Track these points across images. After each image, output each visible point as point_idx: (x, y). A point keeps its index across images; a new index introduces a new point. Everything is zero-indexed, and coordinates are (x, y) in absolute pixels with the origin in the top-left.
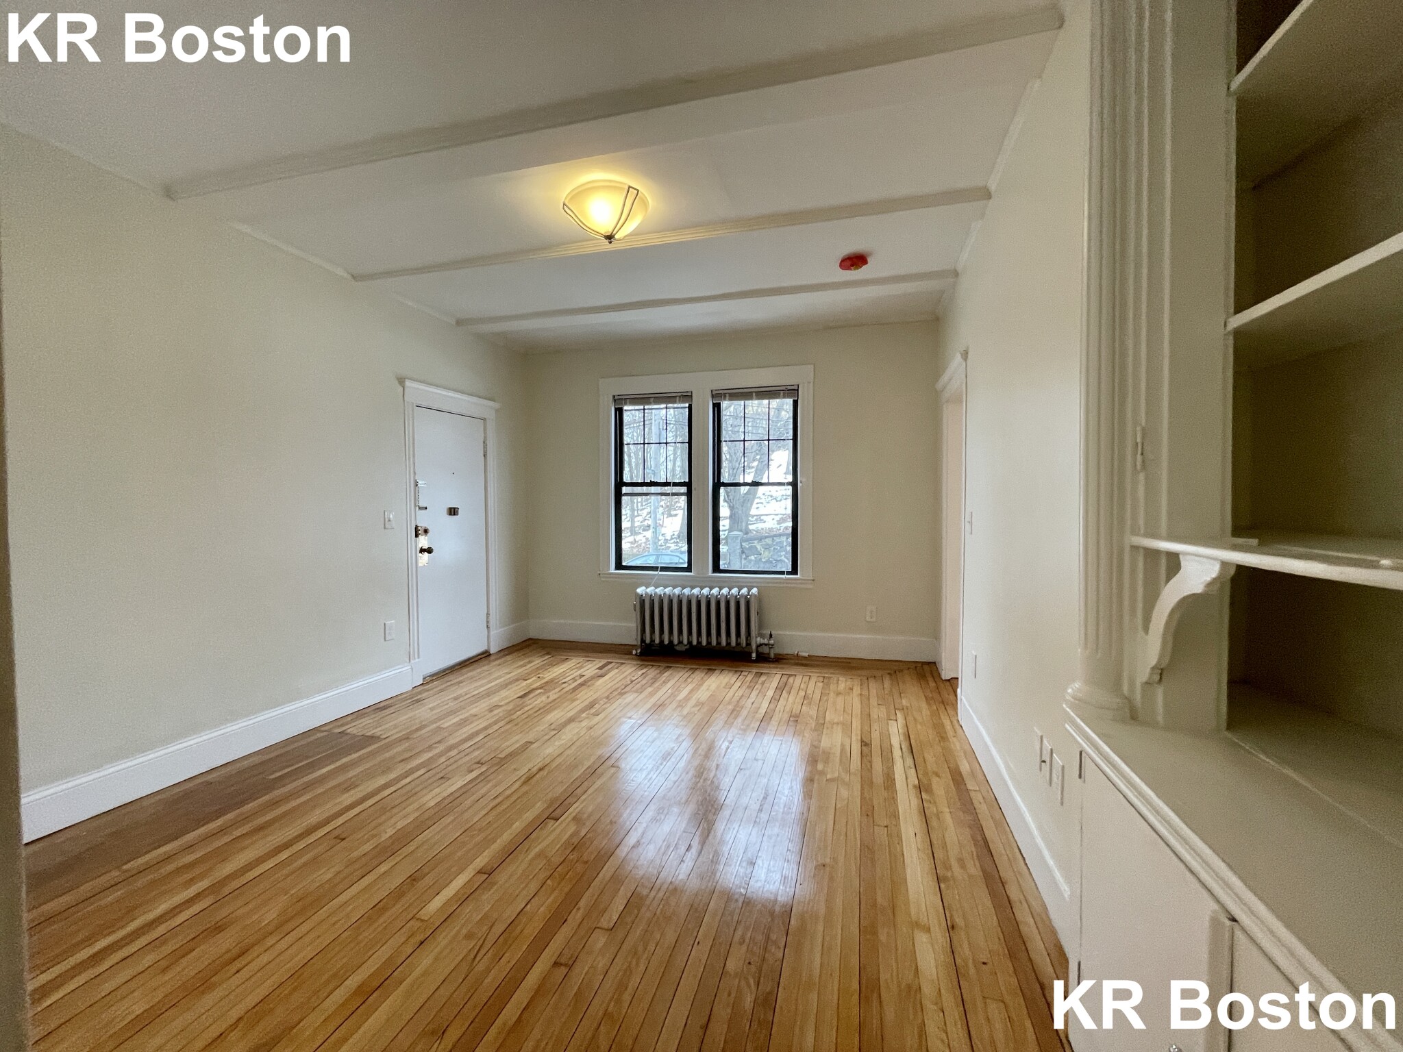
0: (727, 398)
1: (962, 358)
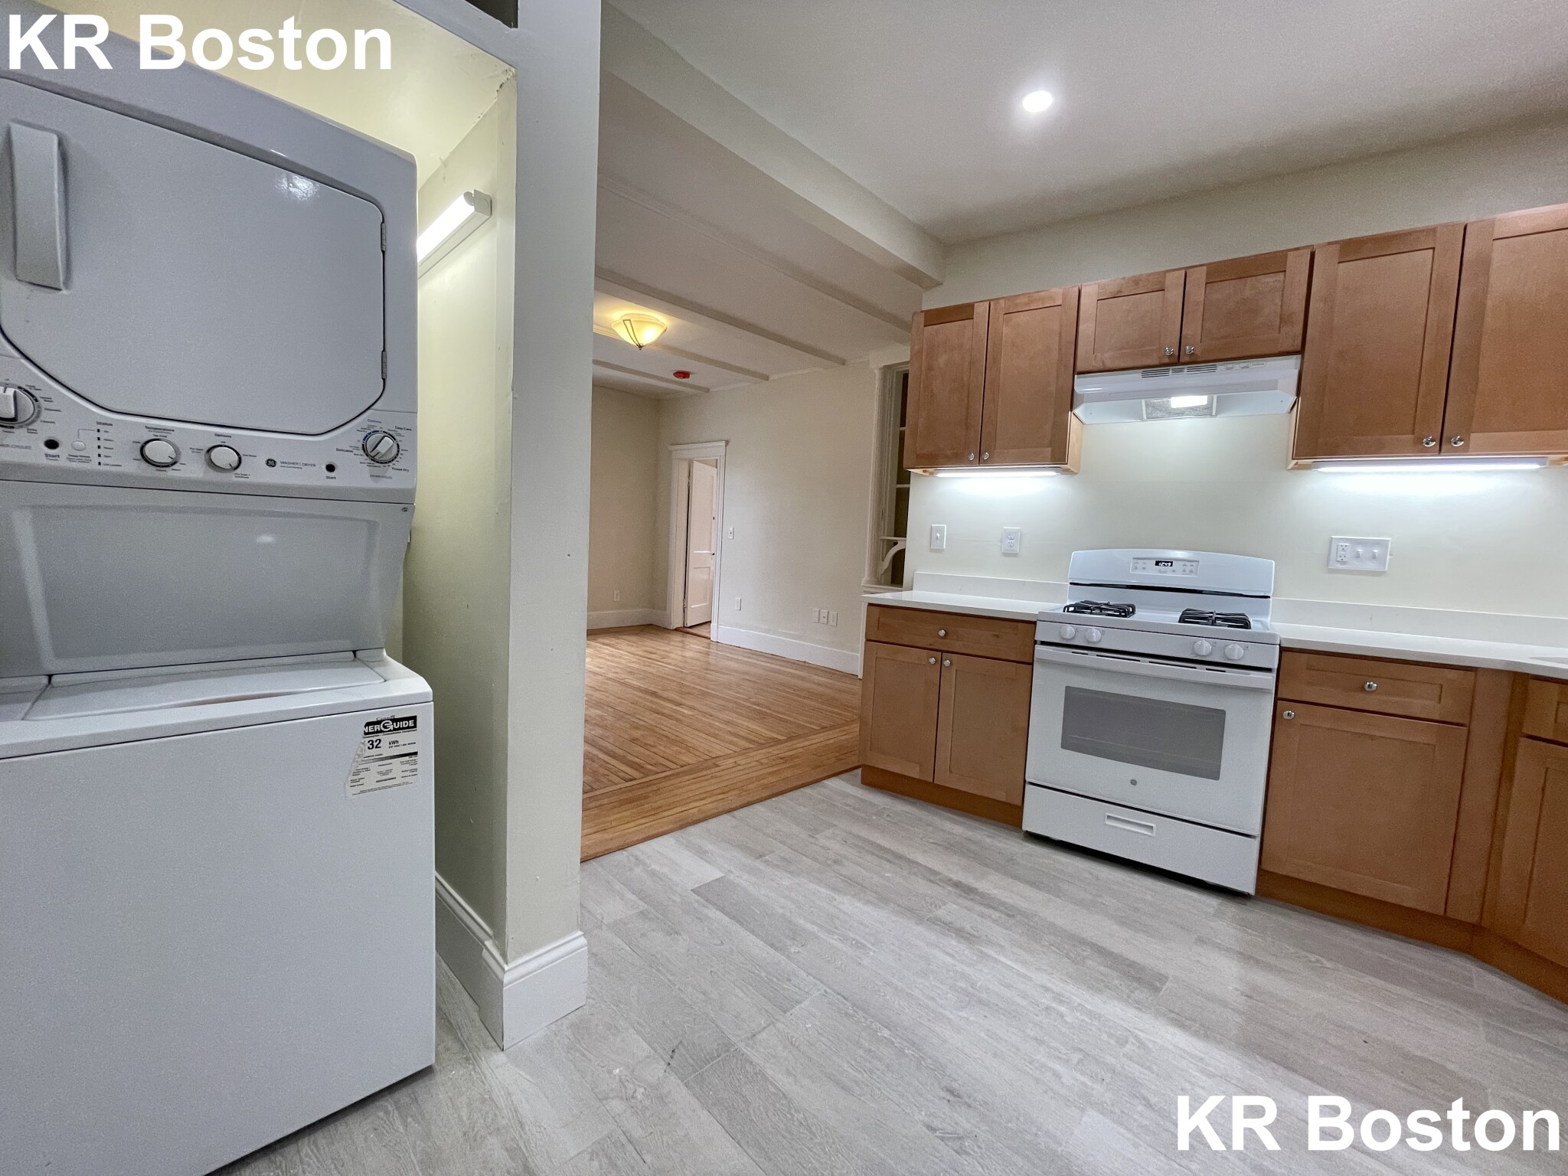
1: (723, 444)
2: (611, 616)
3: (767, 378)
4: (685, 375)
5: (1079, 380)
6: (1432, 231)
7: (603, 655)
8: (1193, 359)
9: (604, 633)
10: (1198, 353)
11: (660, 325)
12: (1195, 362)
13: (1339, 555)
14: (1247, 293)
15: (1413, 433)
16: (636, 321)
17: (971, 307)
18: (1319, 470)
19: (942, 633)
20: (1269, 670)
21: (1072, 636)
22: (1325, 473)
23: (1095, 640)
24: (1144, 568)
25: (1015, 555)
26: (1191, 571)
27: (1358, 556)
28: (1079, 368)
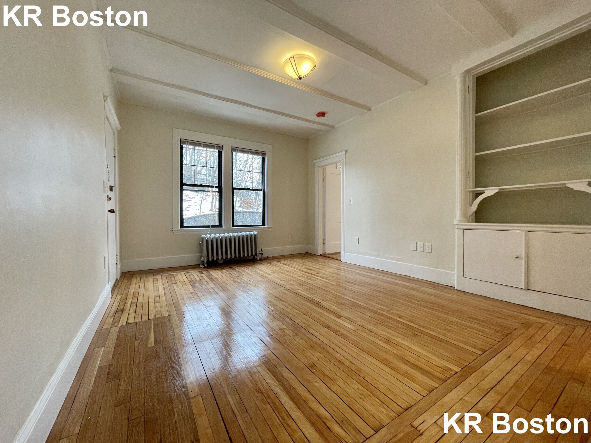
0: (238, 151)
1: (344, 153)
2: (288, 249)
3: (369, 109)
4: (322, 114)
7: (283, 272)
9: (284, 258)
16: (297, 58)
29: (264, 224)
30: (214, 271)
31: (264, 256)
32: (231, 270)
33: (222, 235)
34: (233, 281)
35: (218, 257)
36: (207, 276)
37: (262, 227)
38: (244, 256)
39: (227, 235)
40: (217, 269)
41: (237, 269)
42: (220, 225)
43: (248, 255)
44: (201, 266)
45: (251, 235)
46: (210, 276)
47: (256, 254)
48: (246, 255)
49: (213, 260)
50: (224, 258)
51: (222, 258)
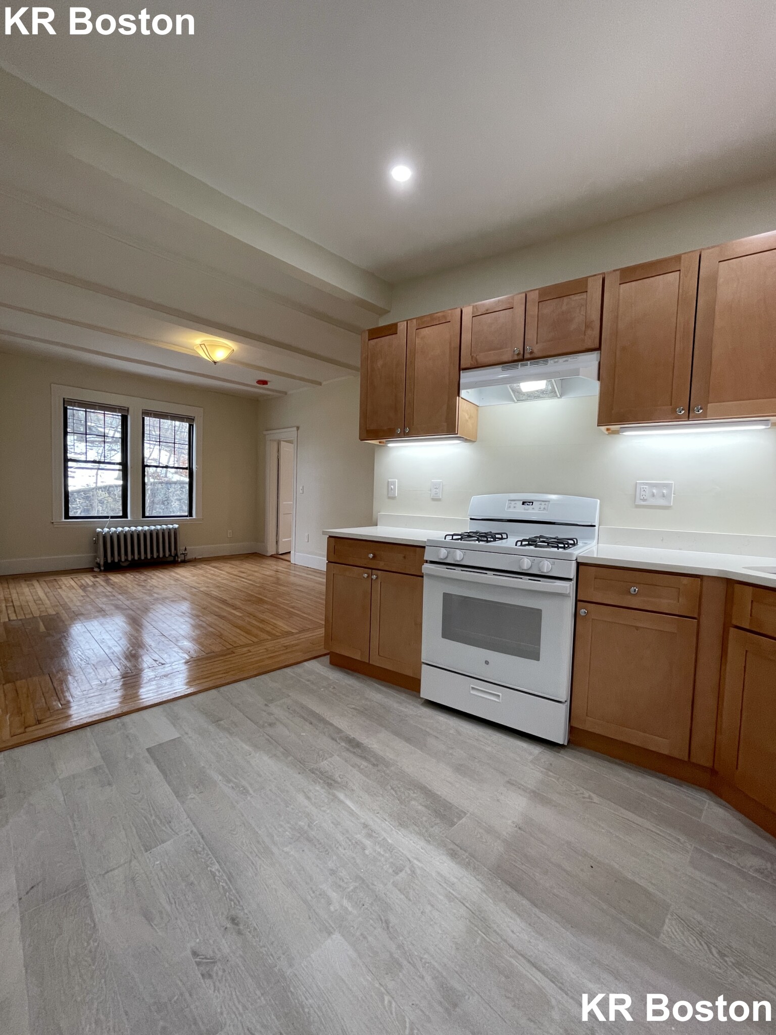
0: (152, 416)
1: (295, 429)
2: (225, 548)
3: (320, 384)
4: (265, 382)
5: (463, 374)
6: (678, 258)
8: (532, 356)
9: (215, 560)
10: (535, 350)
11: (228, 348)
12: (535, 358)
13: (641, 495)
14: (564, 308)
15: (671, 405)
16: (209, 345)
17: (395, 326)
18: (624, 434)
19: (371, 556)
20: (570, 580)
21: (445, 557)
22: (628, 436)
23: (458, 559)
24: (515, 507)
25: (439, 500)
26: (544, 508)
27: (653, 495)
28: (463, 366)
29: (190, 514)
30: (115, 575)
31: (188, 557)
32: (137, 574)
33: (127, 529)
34: (137, 584)
35: (121, 558)
36: (103, 581)
37: (188, 518)
38: (158, 556)
39: (133, 528)
40: (119, 573)
41: (145, 573)
42: (125, 515)
43: (164, 555)
44: (96, 569)
45: (170, 529)
46: (107, 581)
47: (176, 555)
48: (161, 555)
49: (113, 561)
50: (130, 559)
51: (126, 560)
